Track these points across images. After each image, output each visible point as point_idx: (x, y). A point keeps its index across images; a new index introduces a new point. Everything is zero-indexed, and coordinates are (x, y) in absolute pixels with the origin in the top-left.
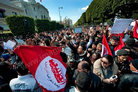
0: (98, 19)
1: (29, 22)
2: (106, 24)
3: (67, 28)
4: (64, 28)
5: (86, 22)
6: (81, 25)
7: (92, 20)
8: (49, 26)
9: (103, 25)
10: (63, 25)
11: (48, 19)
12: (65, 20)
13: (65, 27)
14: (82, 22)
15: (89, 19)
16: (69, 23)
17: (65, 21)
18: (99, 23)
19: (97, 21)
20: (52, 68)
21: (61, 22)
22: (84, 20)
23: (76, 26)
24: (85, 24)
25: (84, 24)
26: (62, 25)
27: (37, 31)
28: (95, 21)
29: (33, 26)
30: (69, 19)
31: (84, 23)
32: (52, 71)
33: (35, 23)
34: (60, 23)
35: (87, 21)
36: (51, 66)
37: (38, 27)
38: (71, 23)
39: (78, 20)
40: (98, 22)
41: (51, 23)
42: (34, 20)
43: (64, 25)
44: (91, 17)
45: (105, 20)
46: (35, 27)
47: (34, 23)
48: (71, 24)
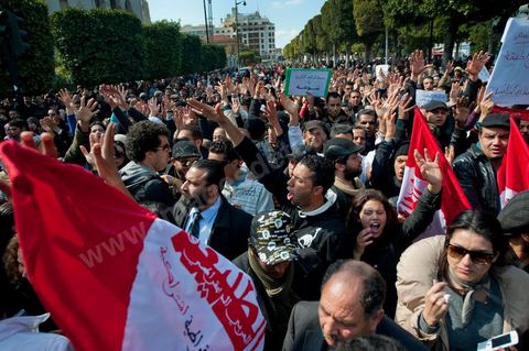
0: (420, 21)
1: (21, 25)
2: (464, 49)
3: (242, 69)
4: (229, 65)
5: (351, 37)
6: (327, 50)
7: (388, 22)
8: (136, 55)
9: (451, 58)
10: (222, 52)
11: (136, 12)
12: (233, 20)
13: (232, 59)
14: (333, 35)
15: (368, 21)
16: (255, 38)
17: (235, 26)
18: (426, 44)
19: (416, 33)
20: (199, 279)
21: (209, 28)
22: (342, 26)
23: (295, 57)
24: (349, 47)
25: (344, 48)
26: (214, 48)
27: (68, 77)
28: (403, 30)
29: (43, 50)
30: (257, 14)
31: (341, 40)
32: (203, 295)
33: (53, 32)
34: (204, 38)
35: (359, 33)
36: (191, 269)
37: (71, 58)
38: (266, 38)
39: (310, 22)
40: (421, 39)
41: (148, 35)
42: (50, 13)
43: (228, 50)
44: (385, 8)
45: (462, 28)
46: (58, 57)
47: (48, 33)
48: (266, 44)
